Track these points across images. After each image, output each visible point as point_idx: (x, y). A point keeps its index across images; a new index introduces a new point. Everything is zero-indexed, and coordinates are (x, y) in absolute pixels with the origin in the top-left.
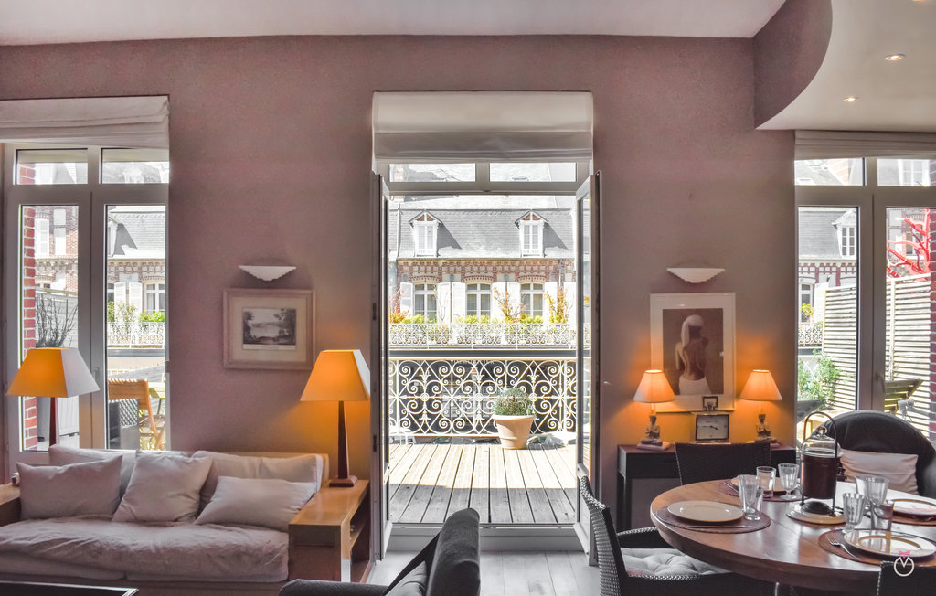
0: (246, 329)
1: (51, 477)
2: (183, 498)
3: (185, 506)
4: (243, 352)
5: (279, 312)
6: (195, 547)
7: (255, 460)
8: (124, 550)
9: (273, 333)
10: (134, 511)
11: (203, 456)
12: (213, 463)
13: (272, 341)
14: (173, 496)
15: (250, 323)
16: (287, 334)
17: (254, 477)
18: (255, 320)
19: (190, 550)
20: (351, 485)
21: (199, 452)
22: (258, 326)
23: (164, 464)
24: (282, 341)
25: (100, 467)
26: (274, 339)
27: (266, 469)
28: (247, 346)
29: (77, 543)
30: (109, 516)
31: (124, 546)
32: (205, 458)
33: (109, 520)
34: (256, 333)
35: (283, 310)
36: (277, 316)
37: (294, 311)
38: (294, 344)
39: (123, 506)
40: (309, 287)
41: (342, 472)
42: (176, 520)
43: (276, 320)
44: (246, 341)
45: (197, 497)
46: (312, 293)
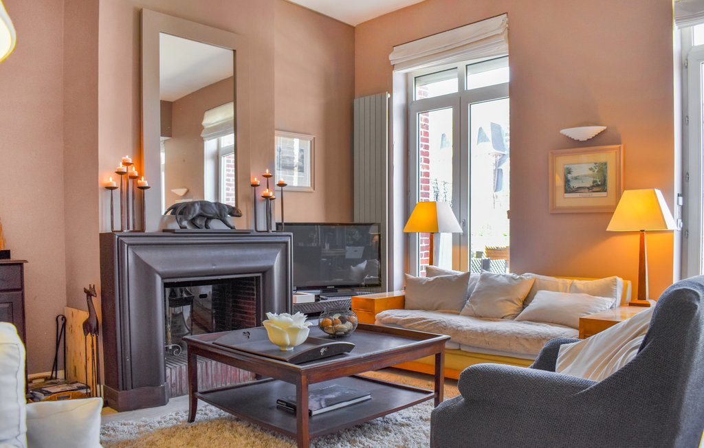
0: (567, 181)
1: (424, 283)
2: (509, 303)
3: (510, 308)
4: (565, 200)
5: (592, 166)
6: (508, 331)
7: (568, 281)
8: (459, 328)
9: (589, 183)
10: (475, 310)
11: (529, 276)
12: (535, 281)
13: (587, 190)
14: (502, 301)
15: (569, 176)
16: (599, 183)
17: (566, 292)
18: (574, 174)
19: (505, 333)
20: (648, 305)
21: (526, 274)
22: (576, 178)
23: (498, 279)
24: (595, 189)
25: (456, 278)
26: (588, 188)
27: (575, 286)
28: (567, 195)
29: (431, 322)
30: (458, 312)
31: (461, 326)
32: (529, 277)
33: (458, 314)
34: (574, 184)
35: (596, 164)
36: (591, 169)
37: (606, 164)
38: (606, 191)
39: (468, 305)
40: (619, 142)
41: (641, 294)
42: (503, 318)
43: (591, 172)
44: (566, 191)
45: (520, 304)
46: (620, 147)
